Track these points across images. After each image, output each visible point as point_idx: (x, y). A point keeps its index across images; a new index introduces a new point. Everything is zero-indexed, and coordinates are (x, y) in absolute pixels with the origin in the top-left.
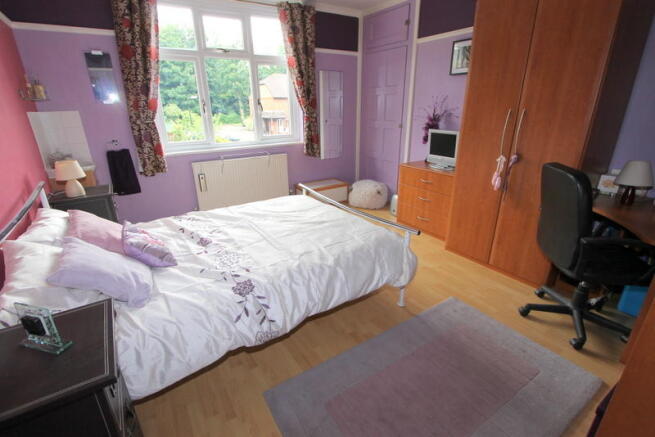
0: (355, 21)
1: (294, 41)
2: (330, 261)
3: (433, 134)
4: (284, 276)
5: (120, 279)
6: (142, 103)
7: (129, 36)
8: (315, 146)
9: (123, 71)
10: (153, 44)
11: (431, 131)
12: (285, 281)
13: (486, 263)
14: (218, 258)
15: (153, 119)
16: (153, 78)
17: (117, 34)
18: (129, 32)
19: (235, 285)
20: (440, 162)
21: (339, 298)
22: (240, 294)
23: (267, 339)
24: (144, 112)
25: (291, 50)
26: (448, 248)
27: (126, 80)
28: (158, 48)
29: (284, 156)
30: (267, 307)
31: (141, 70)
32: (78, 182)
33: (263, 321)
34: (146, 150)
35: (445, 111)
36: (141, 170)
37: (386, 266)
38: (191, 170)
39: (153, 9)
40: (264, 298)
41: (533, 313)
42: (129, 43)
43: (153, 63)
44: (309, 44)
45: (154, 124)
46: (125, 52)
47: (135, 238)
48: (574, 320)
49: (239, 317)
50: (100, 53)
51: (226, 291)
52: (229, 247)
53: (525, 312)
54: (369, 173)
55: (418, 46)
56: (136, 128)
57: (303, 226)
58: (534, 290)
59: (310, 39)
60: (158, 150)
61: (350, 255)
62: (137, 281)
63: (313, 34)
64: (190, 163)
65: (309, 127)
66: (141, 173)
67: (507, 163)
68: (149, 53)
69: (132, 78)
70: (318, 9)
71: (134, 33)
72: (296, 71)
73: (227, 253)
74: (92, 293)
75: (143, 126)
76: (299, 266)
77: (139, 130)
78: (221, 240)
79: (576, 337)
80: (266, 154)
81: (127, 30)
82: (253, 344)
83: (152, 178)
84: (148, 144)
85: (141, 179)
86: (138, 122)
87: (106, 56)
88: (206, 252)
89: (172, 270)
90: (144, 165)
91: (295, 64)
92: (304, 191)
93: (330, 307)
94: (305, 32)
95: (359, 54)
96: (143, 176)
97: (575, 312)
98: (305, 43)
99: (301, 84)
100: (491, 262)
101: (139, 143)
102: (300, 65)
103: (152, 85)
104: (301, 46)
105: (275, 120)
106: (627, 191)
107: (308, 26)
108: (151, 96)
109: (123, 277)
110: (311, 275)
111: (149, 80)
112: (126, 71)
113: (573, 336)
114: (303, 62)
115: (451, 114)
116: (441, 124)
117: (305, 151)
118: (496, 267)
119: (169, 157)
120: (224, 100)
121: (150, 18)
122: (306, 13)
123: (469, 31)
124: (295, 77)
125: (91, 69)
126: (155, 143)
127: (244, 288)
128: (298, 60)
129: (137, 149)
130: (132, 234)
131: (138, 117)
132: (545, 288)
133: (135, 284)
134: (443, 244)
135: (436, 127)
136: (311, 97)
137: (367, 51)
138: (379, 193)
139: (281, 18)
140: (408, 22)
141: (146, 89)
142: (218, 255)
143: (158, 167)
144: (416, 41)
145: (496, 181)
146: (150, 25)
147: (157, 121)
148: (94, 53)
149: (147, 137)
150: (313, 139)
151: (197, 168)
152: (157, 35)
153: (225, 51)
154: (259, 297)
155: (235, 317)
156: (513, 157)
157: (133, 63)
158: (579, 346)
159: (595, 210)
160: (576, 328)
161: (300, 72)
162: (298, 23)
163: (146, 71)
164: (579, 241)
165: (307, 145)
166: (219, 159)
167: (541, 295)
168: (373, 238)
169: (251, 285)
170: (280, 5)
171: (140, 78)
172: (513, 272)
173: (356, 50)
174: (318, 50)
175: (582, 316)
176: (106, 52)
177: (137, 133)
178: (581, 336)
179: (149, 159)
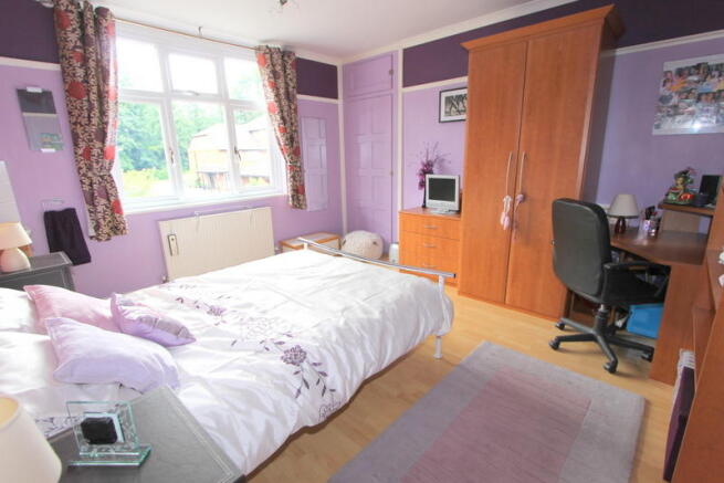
0: (333, 69)
1: (275, 87)
2: (377, 315)
3: (431, 180)
4: (334, 337)
5: (146, 364)
6: (95, 151)
7: (80, 72)
8: (301, 198)
9: (70, 113)
10: (111, 82)
11: (428, 176)
12: (337, 341)
13: (502, 303)
14: (244, 327)
15: (109, 170)
16: (111, 121)
17: (63, 68)
18: (82, 66)
19: (283, 354)
20: (440, 207)
21: (392, 355)
22: (293, 363)
23: (328, 414)
24: (97, 162)
25: (272, 96)
26: (461, 293)
27: (75, 124)
28: (117, 87)
29: (268, 209)
30: (325, 375)
31: (96, 112)
32: (20, 251)
33: (324, 391)
34: (100, 209)
35: (438, 157)
36: (92, 232)
37: (429, 314)
38: (159, 231)
39: (111, 42)
40: (320, 364)
41: (563, 345)
42: (80, 80)
43: (111, 104)
44: (291, 89)
45: (110, 176)
46: (74, 90)
47: (134, 314)
48: (601, 346)
49: (299, 391)
50: (39, 90)
51: (275, 363)
52: (251, 312)
53: (555, 346)
54: (359, 223)
55: (403, 94)
56: (87, 181)
57: (326, 281)
58: (554, 324)
59: (292, 85)
60: (115, 208)
61: (394, 306)
62: (164, 365)
63: (295, 80)
64: (157, 222)
65: (293, 177)
66: (91, 238)
67: (513, 204)
68: (107, 92)
69: (84, 121)
70: (297, 55)
71: (87, 70)
72: (278, 117)
73: (252, 319)
74: (110, 387)
75: (95, 179)
76: (346, 323)
77: (91, 185)
78: (237, 307)
79: (608, 361)
80: (245, 208)
81: (79, 65)
82: (317, 422)
83: (107, 242)
84: (103, 201)
85: (91, 245)
86: (90, 174)
87: (47, 95)
88: (224, 322)
89: (191, 347)
90: (97, 227)
91: (277, 110)
92: (306, 245)
93: (384, 366)
94: (286, 77)
95: (340, 102)
96: (94, 241)
97: (599, 338)
98: (287, 89)
99: (284, 131)
100: (507, 302)
101: (91, 199)
102: (282, 111)
103: (110, 130)
104: (282, 91)
105: (221, 174)
106: (619, 221)
107: (288, 71)
108: (108, 143)
109: (147, 360)
110: (363, 333)
111: (107, 123)
112: (76, 112)
113: (605, 361)
114: (286, 108)
115: (443, 160)
116: (435, 169)
117: (291, 203)
118: (513, 306)
119: (131, 216)
120: (156, 153)
121: (108, 53)
122: (286, 58)
123: (464, 80)
124: (276, 124)
125: (25, 114)
126: (112, 199)
127: (296, 356)
128: (280, 106)
129: (87, 207)
130: (128, 308)
131: (90, 168)
132: (566, 321)
133: (161, 367)
134: (456, 290)
135: (431, 172)
136: (295, 145)
137: (349, 98)
138: (375, 243)
139: (259, 62)
140: (391, 72)
141: (102, 135)
142: (242, 323)
143: (117, 229)
144: (401, 90)
145: (504, 221)
146: (108, 61)
147: (113, 172)
148: (30, 90)
149: (101, 192)
150: (298, 191)
151: (165, 228)
152: (116, 73)
153: (197, 94)
154: (315, 364)
155: (295, 392)
156: (519, 197)
157: (86, 103)
158: (613, 370)
159: (612, 244)
160: (606, 354)
161: (283, 118)
162: (278, 68)
163: (103, 113)
164: (602, 267)
165: (293, 196)
166: (192, 215)
167: (562, 327)
168: (408, 286)
169: (301, 351)
170: (258, 49)
171: (95, 121)
172: (530, 309)
173: (336, 97)
174: (300, 97)
175: (607, 341)
176: (46, 89)
177: (87, 188)
178: (613, 359)
179: (104, 219)
